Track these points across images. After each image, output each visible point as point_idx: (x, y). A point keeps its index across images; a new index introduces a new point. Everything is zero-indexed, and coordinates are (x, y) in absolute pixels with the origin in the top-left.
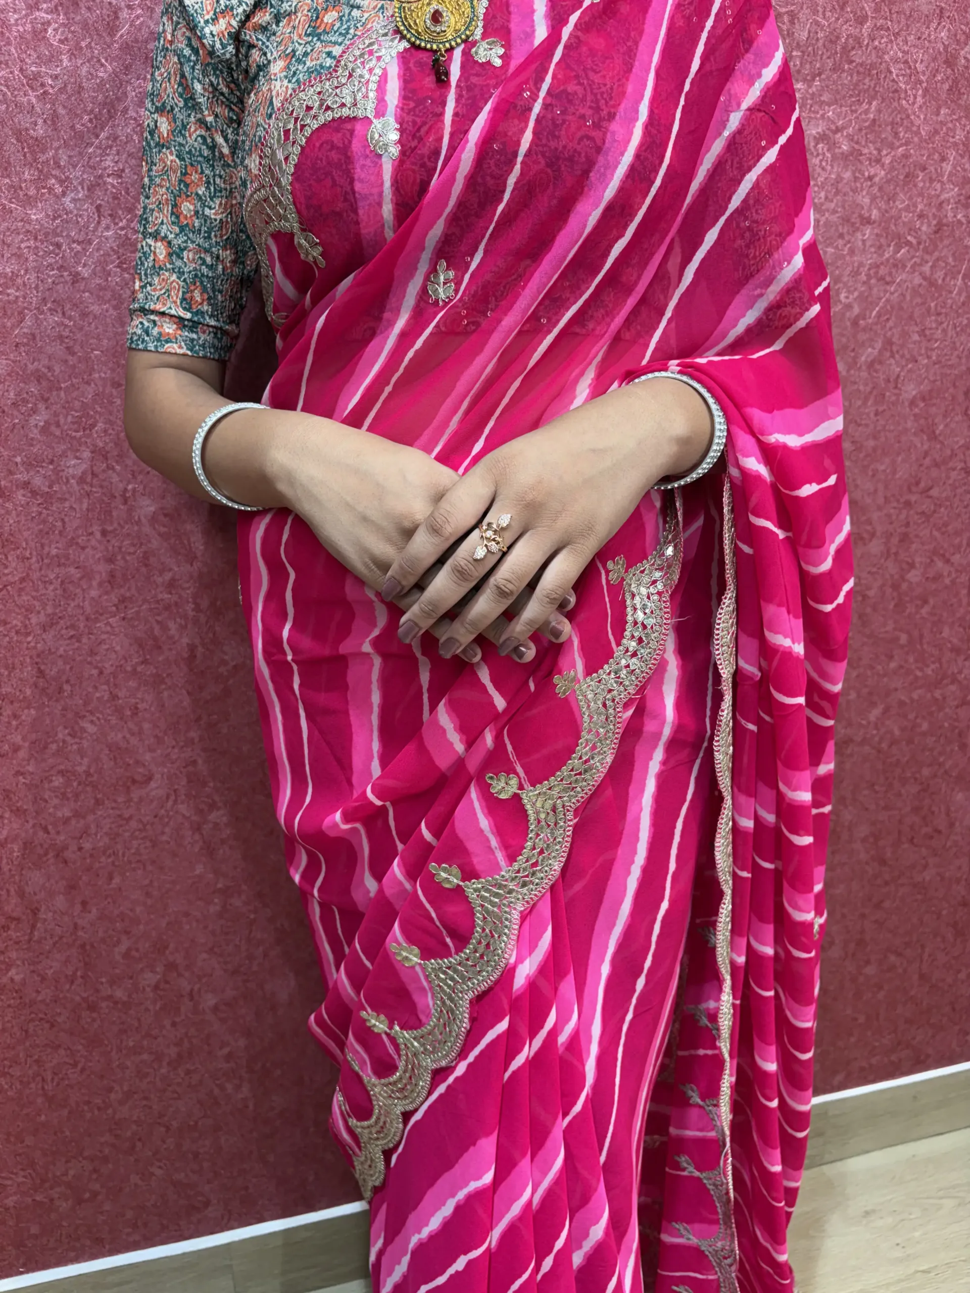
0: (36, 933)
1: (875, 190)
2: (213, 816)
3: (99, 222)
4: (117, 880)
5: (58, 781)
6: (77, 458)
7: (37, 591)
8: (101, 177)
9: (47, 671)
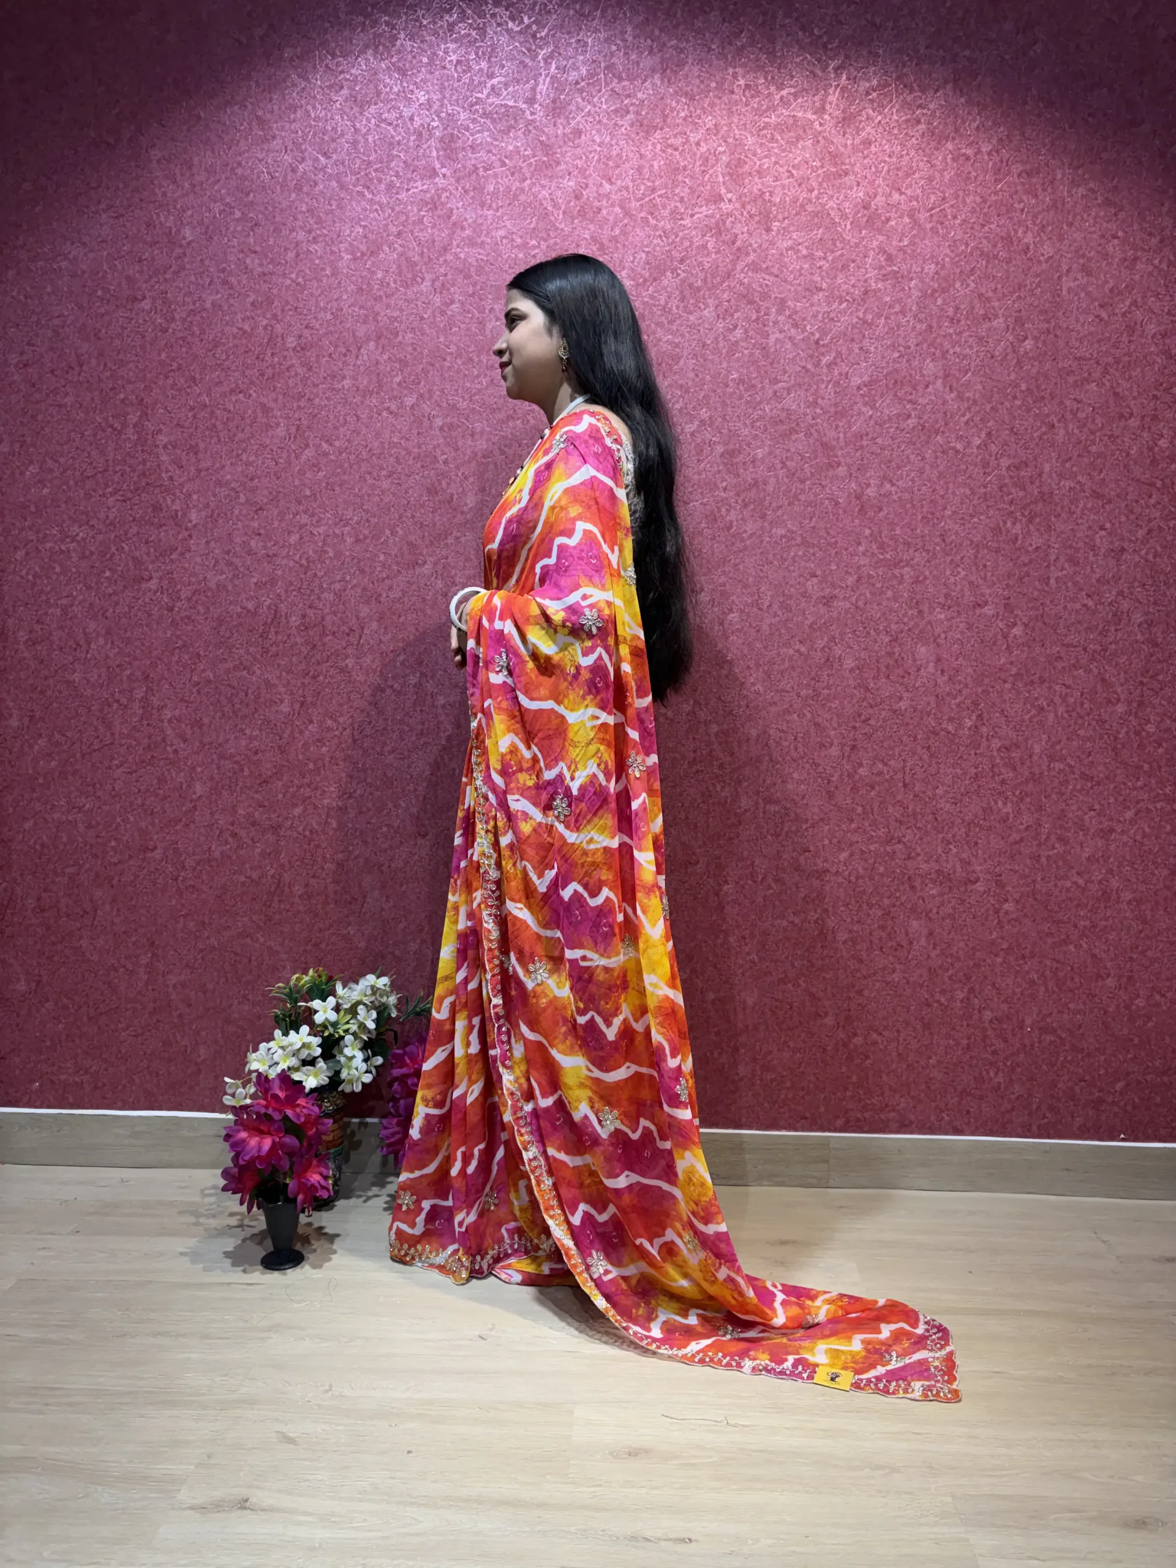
0: (364, 910)
4: (404, 887)
5: (385, 829)
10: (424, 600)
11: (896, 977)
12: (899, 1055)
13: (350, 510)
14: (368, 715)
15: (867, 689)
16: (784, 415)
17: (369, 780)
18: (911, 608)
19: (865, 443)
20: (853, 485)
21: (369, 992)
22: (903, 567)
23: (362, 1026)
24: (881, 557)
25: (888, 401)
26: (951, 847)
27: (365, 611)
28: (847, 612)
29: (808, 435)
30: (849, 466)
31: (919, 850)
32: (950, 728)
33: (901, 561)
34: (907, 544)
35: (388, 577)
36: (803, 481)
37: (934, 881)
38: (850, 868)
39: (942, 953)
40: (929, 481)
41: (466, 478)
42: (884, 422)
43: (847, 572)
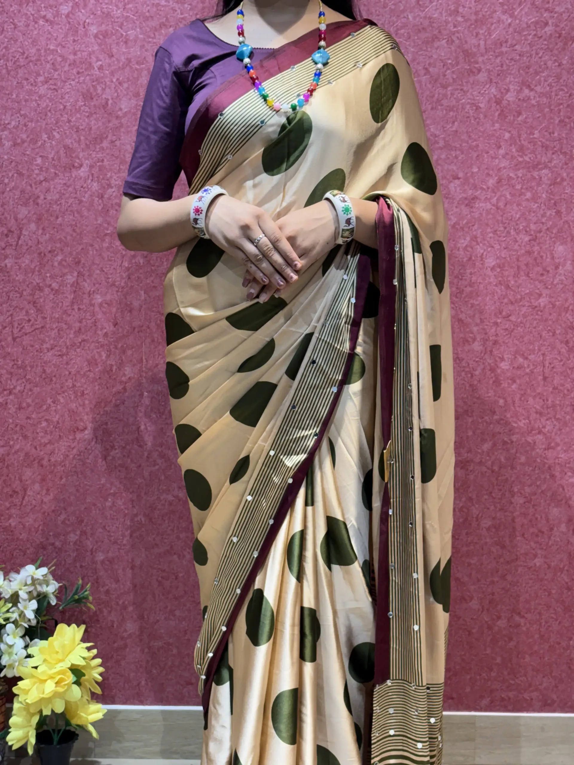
10: (81, 202)
11: (538, 562)
12: (542, 637)
13: (8, 115)
14: (27, 312)
15: (508, 287)
16: (426, 23)
17: (27, 377)
18: (549, 209)
19: (504, 49)
20: (493, 90)
21: (29, 582)
22: (542, 169)
23: (22, 615)
24: (520, 159)
25: (526, 10)
27: (23, 212)
28: (488, 212)
29: (450, 42)
30: (489, 71)
33: (539, 163)
34: (547, 148)
35: (45, 180)
36: (445, 87)
38: (493, 458)
40: (566, 86)
41: (120, 83)
42: (523, 30)
43: (488, 175)
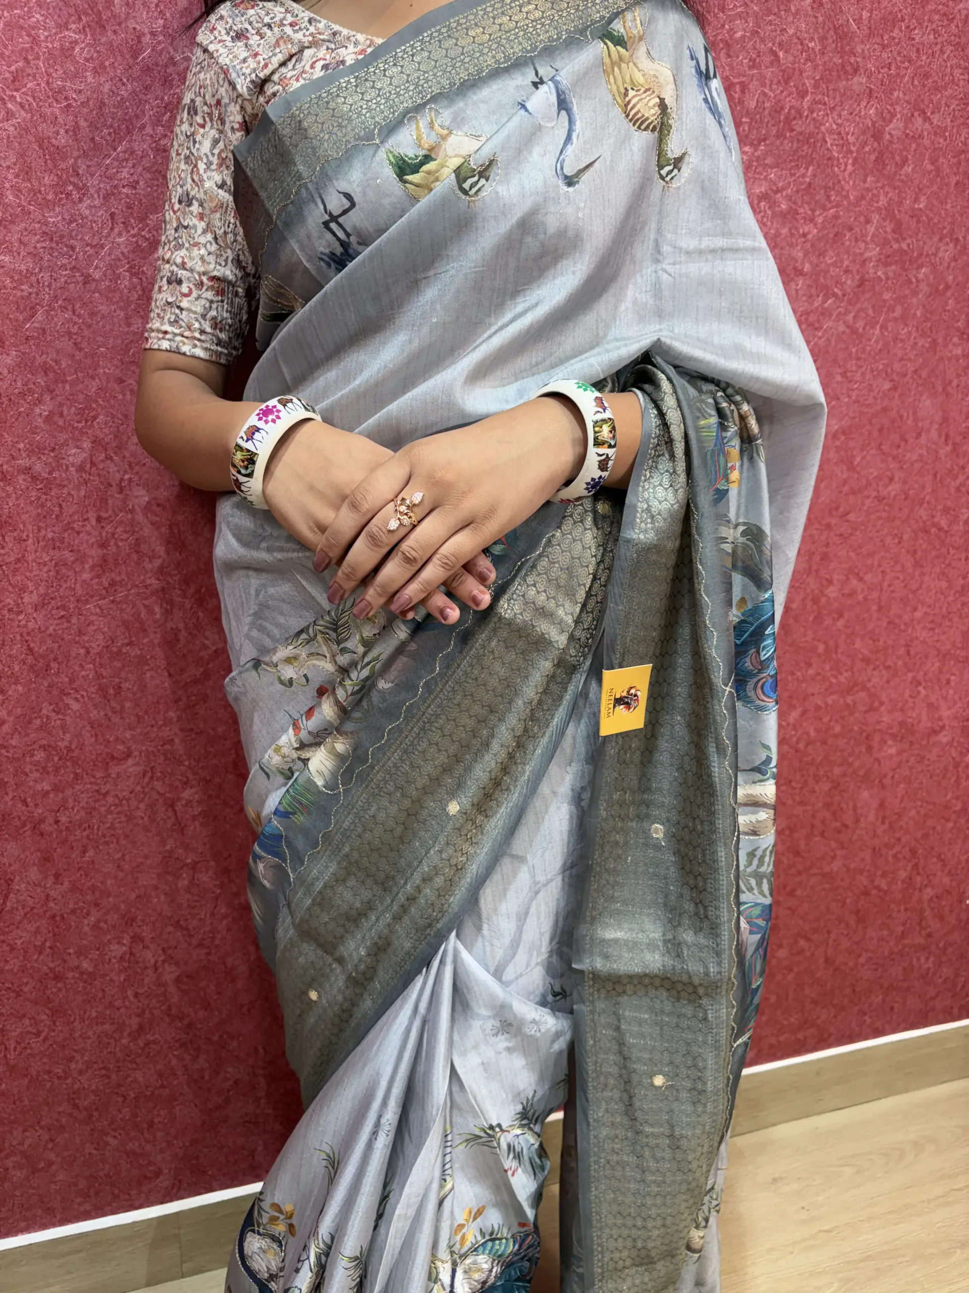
0: (8, 904)
1: (808, 245)
2: (187, 794)
3: (112, 229)
4: (91, 853)
5: (40, 756)
6: (78, 447)
7: (31, 571)
8: (116, 187)
9: (36, 649)
15: (851, 467)
18: (922, 337)
20: (872, 111)
22: (922, 266)
26: (921, 688)
30: (870, 75)
31: (884, 697)
32: (943, 523)
33: (919, 255)
34: (932, 227)
36: (800, 95)
37: (894, 736)
39: (891, 827)
